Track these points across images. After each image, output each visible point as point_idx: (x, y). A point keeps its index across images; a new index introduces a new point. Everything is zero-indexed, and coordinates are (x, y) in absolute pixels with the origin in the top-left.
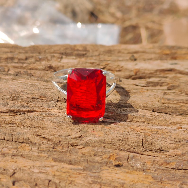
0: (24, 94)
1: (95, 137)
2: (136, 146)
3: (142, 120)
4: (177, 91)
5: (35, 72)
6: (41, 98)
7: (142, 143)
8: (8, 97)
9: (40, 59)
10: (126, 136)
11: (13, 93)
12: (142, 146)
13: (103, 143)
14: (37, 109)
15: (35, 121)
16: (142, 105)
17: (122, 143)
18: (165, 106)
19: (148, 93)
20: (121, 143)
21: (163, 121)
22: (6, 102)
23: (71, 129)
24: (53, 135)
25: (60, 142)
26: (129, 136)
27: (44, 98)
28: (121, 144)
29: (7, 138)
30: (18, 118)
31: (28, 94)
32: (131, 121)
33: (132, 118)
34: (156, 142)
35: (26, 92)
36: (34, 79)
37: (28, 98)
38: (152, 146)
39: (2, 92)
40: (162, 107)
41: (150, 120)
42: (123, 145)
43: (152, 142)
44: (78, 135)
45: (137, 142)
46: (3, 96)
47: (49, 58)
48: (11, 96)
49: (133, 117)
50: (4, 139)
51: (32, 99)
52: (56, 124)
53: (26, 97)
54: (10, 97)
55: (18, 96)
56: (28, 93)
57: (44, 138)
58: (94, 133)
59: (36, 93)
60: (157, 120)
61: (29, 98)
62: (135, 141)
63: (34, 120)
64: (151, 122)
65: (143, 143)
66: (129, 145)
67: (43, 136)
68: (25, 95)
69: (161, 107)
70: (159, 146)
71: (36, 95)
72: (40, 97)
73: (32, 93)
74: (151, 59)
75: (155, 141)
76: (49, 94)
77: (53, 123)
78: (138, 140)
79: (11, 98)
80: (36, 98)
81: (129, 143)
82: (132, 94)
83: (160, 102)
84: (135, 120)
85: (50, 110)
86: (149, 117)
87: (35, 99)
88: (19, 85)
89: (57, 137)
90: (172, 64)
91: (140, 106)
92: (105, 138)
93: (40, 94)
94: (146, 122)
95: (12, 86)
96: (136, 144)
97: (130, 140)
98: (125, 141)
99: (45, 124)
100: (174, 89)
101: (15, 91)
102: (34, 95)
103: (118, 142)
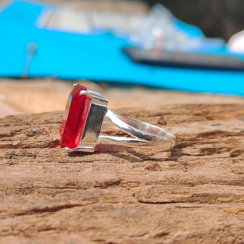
0: (41, 182)
1: (184, 231)
2: (242, 234)
3: (229, 199)
5: (37, 151)
6: (68, 186)
8: (16, 191)
9: (34, 133)
10: (227, 223)
11: (24, 184)
13: (199, 237)
14: (76, 202)
15: (83, 220)
16: (215, 180)
17: (224, 233)
19: (211, 164)
20: (222, 233)
22: (20, 198)
23: (144, 224)
24: (121, 237)
26: (231, 222)
27: (73, 186)
28: (222, 235)
30: (53, 220)
31: (48, 182)
32: (214, 202)
33: (215, 197)
35: (43, 179)
36: (42, 160)
37: (48, 188)
39: (4, 185)
40: (241, 179)
41: (239, 197)
42: (225, 236)
44: (159, 231)
46: (7, 189)
47: (47, 129)
48: (20, 189)
49: (217, 197)
51: (54, 189)
52: (118, 219)
53: (45, 187)
54: (18, 189)
55: (32, 186)
56: (46, 180)
58: (180, 225)
59: (58, 179)
61: (50, 188)
62: (241, 228)
63: (81, 219)
64: (241, 200)
66: (233, 235)
68: (43, 184)
69: (239, 179)
71: (59, 183)
72: (68, 184)
73: (53, 180)
76: (78, 179)
77: (112, 219)
79: (20, 191)
80: (61, 186)
81: (233, 233)
82: (191, 166)
83: (237, 172)
84: (219, 199)
85: (95, 201)
86: (237, 193)
87: (60, 188)
88: (26, 171)
89: (129, 238)
90: (213, 125)
91: (213, 181)
92: (200, 230)
93: (65, 180)
94: (234, 201)
95: (16, 174)
96: (241, 231)
97: (233, 228)
98: (227, 230)
99: (101, 223)
100: (240, 155)
101: (25, 180)
102: (57, 182)
103: (218, 233)
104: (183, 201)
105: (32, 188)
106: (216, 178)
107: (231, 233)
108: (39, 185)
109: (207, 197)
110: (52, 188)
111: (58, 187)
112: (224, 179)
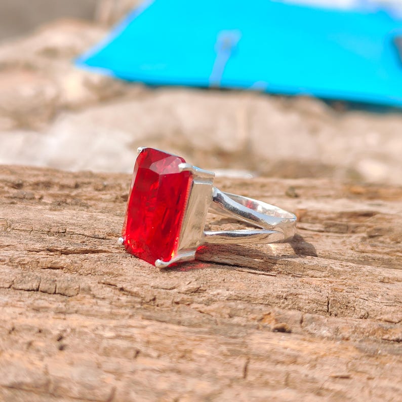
0: (76, 228)
1: (228, 290)
2: (314, 310)
4: (388, 240)
5: (97, 203)
6: (110, 237)
7: (326, 304)
8: (42, 233)
9: (105, 187)
10: (293, 291)
11: (54, 226)
12: (328, 311)
13: (246, 301)
14: (106, 249)
15: (101, 264)
16: (320, 255)
17: (286, 303)
18: (367, 256)
19: (329, 240)
20: (283, 303)
21: (367, 276)
22: (40, 237)
23: (178, 278)
24: (141, 286)
25: (154, 299)
28: (283, 305)
29: (43, 287)
31: (84, 229)
32: (300, 276)
33: (303, 269)
34: (356, 304)
35: (81, 224)
36: (94, 211)
37: (84, 236)
38: (348, 312)
39: (29, 224)
40: (361, 259)
42: (287, 308)
43: (349, 303)
44: (194, 286)
45: (317, 303)
46: (32, 231)
48: (48, 232)
50: (37, 290)
51: (91, 238)
53: (80, 234)
54: (46, 233)
55: (64, 231)
56: (84, 226)
57: (122, 289)
58: (227, 284)
59: (100, 227)
60: (353, 274)
61: (86, 236)
62: (313, 301)
63: (98, 263)
65: (329, 305)
67: (119, 286)
68: (78, 231)
69: (358, 258)
70: (362, 310)
71: (99, 232)
72: (109, 235)
73: (93, 227)
74: (329, 196)
75: (355, 301)
77: (139, 268)
78: (319, 298)
80: (101, 236)
81: (301, 305)
83: (357, 250)
84: (307, 273)
87: (100, 238)
88: (65, 216)
89: (150, 288)
92: (250, 293)
93: (109, 229)
95: (51, 216)
96: (314, 305)
97: (301, 298)
98: (292, 299)
99: (123, 269)
100: (382, 236)
101: (58, 223)
102: (96, 230)
103: (277, 301)
104: (253, 266)
105: (63, 233)
106: (321, 252)
107: (298, 305)
108: (73, 231)
109: (289, 267)
110: (88, 236)
111: (97, 236)
112: (334, 255)
